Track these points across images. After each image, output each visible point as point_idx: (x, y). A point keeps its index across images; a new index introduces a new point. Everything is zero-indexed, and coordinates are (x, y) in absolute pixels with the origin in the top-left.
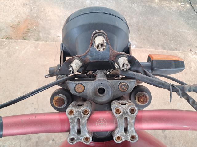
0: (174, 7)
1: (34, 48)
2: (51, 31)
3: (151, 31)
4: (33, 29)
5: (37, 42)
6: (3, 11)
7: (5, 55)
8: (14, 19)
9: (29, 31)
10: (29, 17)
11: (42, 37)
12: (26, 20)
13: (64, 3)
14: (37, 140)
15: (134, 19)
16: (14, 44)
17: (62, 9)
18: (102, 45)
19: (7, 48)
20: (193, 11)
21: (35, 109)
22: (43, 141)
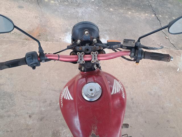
0: (142, 17)
1: (45, 46)
2: (55, 35)
3: (125, 34)
4: (43, 33)
5: (47, 42)
6: (22, 22)
7: (27, 50)
8: (29, 27)
9: (40, 35)
10: (40, 26)
11: (49, 39)
12: (37, 28)
13: (63, 16)
14: (50, 102)
15: (113, 26)
16: (32, 43)
17: (62, 20)
18: (87, 34)
19: (28, 46)
20: (157, 20)
21: (48, 84)
22: (54, 103)
